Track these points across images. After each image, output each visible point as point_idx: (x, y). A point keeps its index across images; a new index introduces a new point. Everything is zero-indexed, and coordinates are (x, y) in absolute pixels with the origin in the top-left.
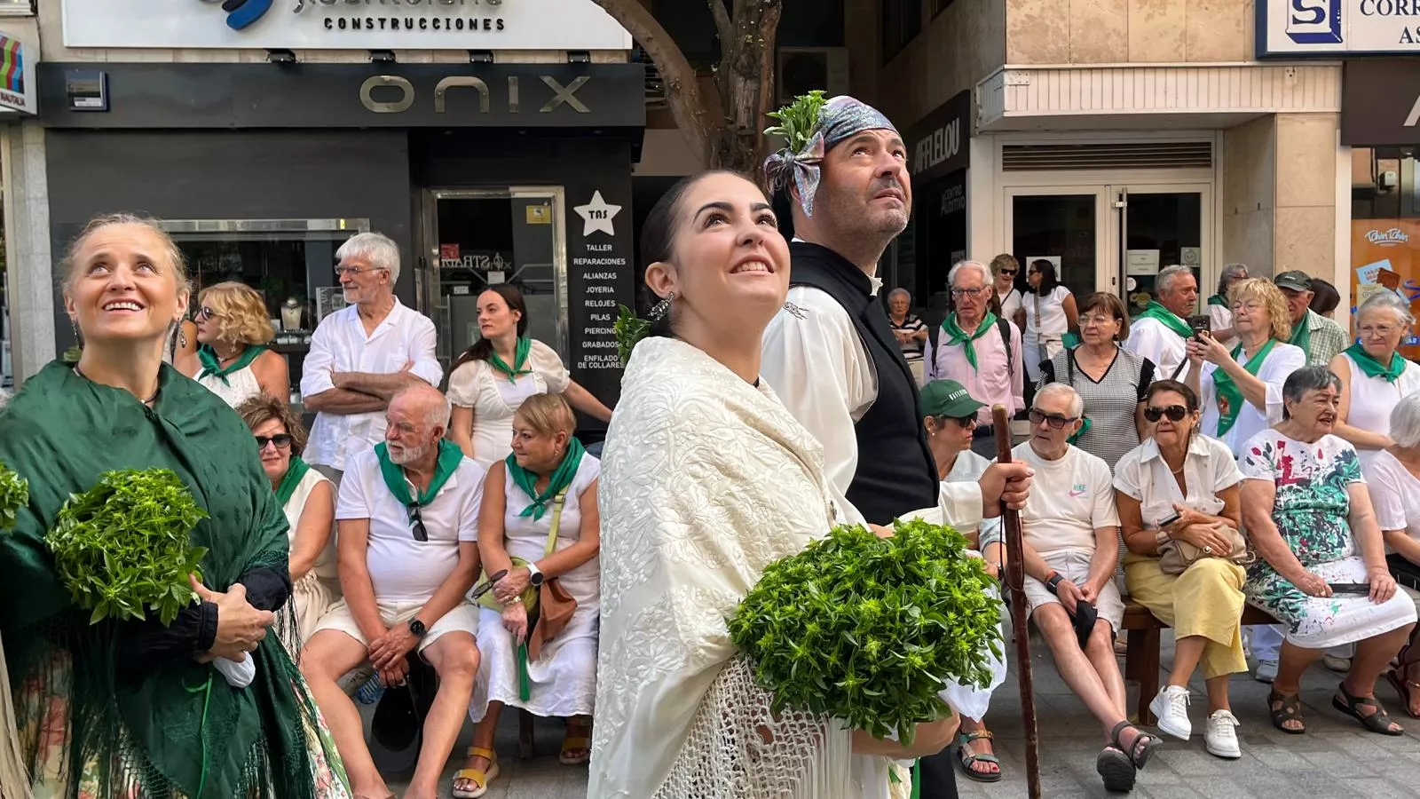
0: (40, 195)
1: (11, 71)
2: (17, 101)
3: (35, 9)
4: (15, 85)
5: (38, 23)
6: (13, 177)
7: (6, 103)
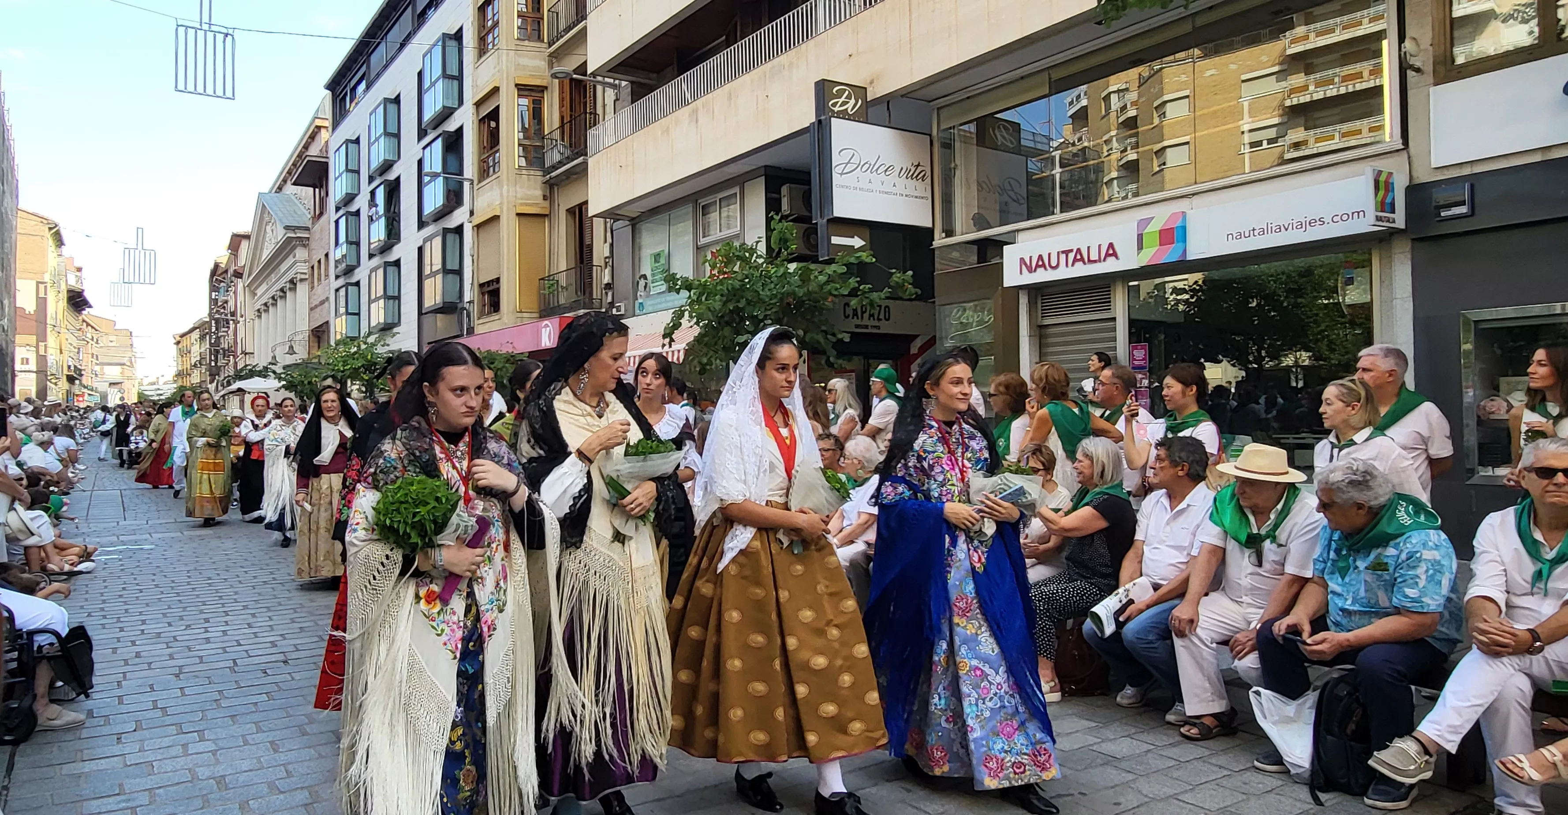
2: (1389, 221)
3: (1406, 142)
6: (1382, 281)
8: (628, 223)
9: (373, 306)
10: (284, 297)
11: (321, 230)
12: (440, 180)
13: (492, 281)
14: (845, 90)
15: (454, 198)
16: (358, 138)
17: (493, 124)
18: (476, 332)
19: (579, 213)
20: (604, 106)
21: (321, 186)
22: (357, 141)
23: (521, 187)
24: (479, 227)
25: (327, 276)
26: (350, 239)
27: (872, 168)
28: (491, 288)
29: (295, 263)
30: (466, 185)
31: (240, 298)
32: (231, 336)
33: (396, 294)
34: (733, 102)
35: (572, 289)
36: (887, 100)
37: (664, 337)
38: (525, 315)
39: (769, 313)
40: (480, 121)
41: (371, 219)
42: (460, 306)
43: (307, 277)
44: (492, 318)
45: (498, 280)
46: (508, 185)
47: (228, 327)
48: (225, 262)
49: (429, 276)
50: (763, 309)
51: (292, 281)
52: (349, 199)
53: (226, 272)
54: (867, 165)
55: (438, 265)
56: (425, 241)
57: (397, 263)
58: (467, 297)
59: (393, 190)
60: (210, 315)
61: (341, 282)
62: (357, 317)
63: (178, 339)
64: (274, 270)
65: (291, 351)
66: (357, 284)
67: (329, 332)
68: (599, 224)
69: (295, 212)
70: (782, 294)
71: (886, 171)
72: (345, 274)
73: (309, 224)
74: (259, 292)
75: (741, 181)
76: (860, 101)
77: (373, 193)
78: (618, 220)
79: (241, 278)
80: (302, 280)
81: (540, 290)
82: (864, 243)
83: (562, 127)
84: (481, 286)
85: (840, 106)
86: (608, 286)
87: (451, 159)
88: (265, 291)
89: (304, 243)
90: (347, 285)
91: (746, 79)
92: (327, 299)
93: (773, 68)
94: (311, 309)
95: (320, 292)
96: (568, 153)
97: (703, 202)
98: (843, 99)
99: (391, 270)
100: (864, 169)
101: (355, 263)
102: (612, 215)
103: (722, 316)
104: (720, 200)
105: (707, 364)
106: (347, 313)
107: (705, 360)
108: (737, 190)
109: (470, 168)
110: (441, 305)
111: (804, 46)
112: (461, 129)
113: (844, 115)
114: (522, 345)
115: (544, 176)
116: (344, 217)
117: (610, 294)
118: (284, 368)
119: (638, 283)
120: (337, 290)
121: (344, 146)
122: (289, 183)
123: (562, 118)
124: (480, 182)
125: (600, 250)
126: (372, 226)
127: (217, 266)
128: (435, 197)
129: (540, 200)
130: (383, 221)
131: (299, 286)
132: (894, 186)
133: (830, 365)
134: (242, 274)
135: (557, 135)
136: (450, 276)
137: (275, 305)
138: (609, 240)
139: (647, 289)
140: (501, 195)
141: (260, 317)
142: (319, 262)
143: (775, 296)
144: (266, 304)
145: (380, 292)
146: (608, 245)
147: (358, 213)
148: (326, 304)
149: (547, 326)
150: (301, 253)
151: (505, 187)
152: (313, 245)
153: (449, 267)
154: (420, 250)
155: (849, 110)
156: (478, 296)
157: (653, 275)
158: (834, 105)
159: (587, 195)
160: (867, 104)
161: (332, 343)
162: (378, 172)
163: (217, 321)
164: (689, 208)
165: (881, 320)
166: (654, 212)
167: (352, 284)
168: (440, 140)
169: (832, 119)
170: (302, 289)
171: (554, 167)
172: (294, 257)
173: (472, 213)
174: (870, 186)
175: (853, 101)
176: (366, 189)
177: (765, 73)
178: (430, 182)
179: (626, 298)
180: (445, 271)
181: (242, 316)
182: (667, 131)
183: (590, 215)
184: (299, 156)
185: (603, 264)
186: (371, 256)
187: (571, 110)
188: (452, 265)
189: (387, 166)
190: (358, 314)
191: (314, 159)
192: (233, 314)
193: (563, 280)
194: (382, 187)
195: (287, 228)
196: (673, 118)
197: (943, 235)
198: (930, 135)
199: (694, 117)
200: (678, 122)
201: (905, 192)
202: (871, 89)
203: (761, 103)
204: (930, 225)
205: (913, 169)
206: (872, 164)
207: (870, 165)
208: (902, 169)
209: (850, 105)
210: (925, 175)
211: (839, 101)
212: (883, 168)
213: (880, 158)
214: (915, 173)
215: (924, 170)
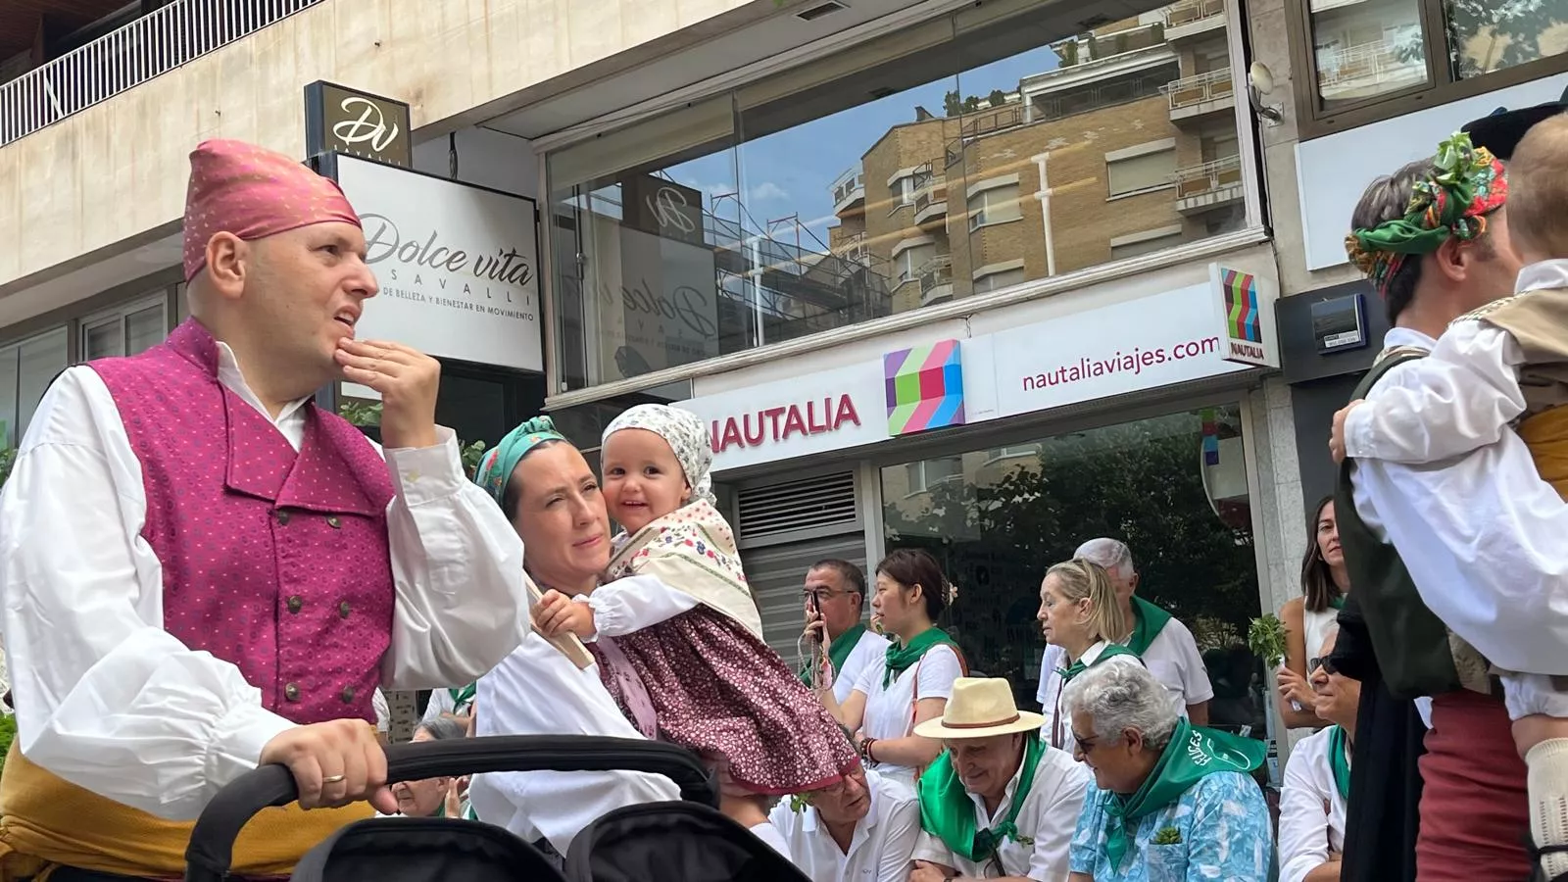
0: (1290, 479)
1: (1243, 314)
2: (1252, 354)
3: (1270, 232)
4: (1249, 332)
5: (1275, 250)
6: (1258, 458)
7: (1240, 357)
14: (366, 105)
27: (420, 255)
34: (148, 123)
36: (450, 130)
54: (410, 250)
71: (449, 261)
75: (172, 281)
76: (396, 130)
85: (355, 135)
91: (176, 79)
93: (229, 59)
97: (92, 321)
98: (357, 124)
100: (405, 256)
104: (127, 319)
108: (162, 299)
111: (289, 22)
113: (362, 152)
132: (467, 289)
155: (374, 144)
158: (345, 131)
160: (409, 137)
164: (60, 336)
169: (339, 157)
174: (416, 288)
175: (381, 128)
177: (213, 68)
182: (8, 174)
196: (24, 149)
197: (565, 386)
198: (534, 201)
199: (69, 149)
200: (33, 158)
201: (488, 304)
202: (418, 107)
203: (205, 128)
204: (539, 368)
205: (503, 261)
206: (423, 246)
207: (418, 248)
208: (481, 259)
209: (375, 135)
210: (525, 273)
211: (353, 126)
212: (442, 257)
213: (435, 235)
214: (507, 268)
215: (523, 265)
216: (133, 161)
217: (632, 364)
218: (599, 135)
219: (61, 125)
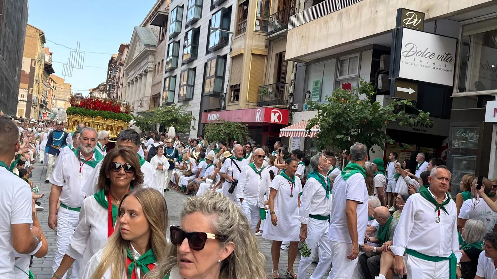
8: (304, 64)
9: (182, 88)
10: (141, 78)
11: (161, 49)
12: (218, 32)
13: (237, 85)
14: (413, 14)
15: (224, 40)
16: (183, 5)
17: (245, 7)
18: (226, 109)
19: (281, 56)
20: (299, 4)
21: (164, 26)
22: (182, 7)
23: (255, 41)
24: (233, 58)
25: (162, 71)
26: (174, 55)
27: (423, 54)
28: (236, 88)
29: (148, 62)
30: (230, 35)
31: (121, 76)
32: (115, 94)
33: (193, 84)
34: (359, 12)
35: (274, 93)
36: (435, 20)
37: (307, 129)
38: (250, 104)
39: (354, 126)
40: (239, 5)
41: (185, 46)
42: (221, 94)
43: (152, 70)
44: (234, 104)
45: (240, 84)
46: (249, 39)
47: (115, 89)
48: (116, 57)
49: (208, 78)
50: (351, 124)
51: (145, 71)
52: (176, 35)
53: (116, 62)
54: (420, 53)
55: (213, 73)
56: (208, 60)
57: (195, 69)
58: (225, 92)
59: (196, 33)
60: (107, 81)
61: (168, 75)
62: (173, 93)
63: (92, 91)
64: (137, 65)
65: (141, 105)
66: (175, 77)
67: (160, 98)
68: (290, 64)
69: (151, 38)
70: (361, 118)
71: (430, 56)
72: (170, 71)
73: (156, 44)
74: (130, 74)
75: (361, 50)
76: (420, 20)
77: (187, 33)
78: (300, 62)
79: (123, 66)
80: (150, 71)
81: (258, 93)
82: (415, 92)
83: (278, 13)
84: (231, 87)
85: (409, 22)
86: (291, 94)
87: (225, 21)
88: (133, 74)
89: (153, 53)
90: (170, 77)
92: (161, 82)
94: (153, 86)
95: (158, 78)
96: (280, 26)
97: (342, 58)
98: (410, 19)
99: (191, 72)
100: (418, 55)
101: (175, 66)
102: (296, 60)
103: (333, 124)
104: (350, 58)
105: (324, 145)
106: (169, 90)
107: (324, 143)
108: (358, 55)
109: (233, 29)
110: (212, 93)
112: (231, 7)
113: (410, 27)
114: (247, 119)
115: (267, 36)
116: (172, 44)
117: (292, 98)
118: (138, 113)
119: (306, 94)
120: (165, 79)
121: (176, 8)
122: (149, 23)
123: (279, 8)
124: (236, 35)
125: (290, 76)
126: (185, 50)
127: (112, 58)
128: (215, 40)
129: (264, 48)
130: (190, 47)
131: (148, 74)
133: (402, 146)
134: (123, 65)
135: (275, 16)
136: (218, 79)
137: (136, 81)
138: (295, 71)
139: (310, 98)
140: (245, 43)
141: (129, 86)
142: (159, 63)
143: (358, 118)
144: (132, 80)
145: (185, 83)
146: (293, 74)
147: (179, 42)
148: (160, 84)
149: (259, 111)
150: (151, 58)
151: (247, 40)
152: (157, 55)
153: (218, 75)
154: (206, 64)
155: (414, 24)
156: (230, 91)
157: (314, 92)
158: (406, 21)
159: (286, 49)
160: (424, 21)
161: (161, 105)
162: (190, 24)
163: (110, 85)
164: (334, 60)
165: (427, 127)
166: (318, 60)
167: (173, 77)
168: (220, 11)
169: (404, 28)
170: (150, 76)
171: (272, 32)
172: (148, 59)
173: (231, 49)
174: (421, 63)
175: (416, 20)
176: (184, 31)
178: (213, 32)
179: (299, 102)
180: (216, 76)
181: (121, 85)
182: (326, 22)
183: (286, 59)
184: (156, 10)
185: (290, 83)
186: (183, 64)
187: (284, 4)
188: (220, 74)
189: (195, 21)
190: (174, 91)
191: (161, 13)
192: (117, 83)
193: (271, 89)
194: (191, 31)
195: (146, 45)
196: (330, 16)
197: (458, 91)
198: (457, 39)
199: (340, 17)
200: (332, 18)
201: (439, 67)
202: (427, 14)
203: (373, 14)
204: (452, 85)
205: (445, 56)
206: (423, 52)
207: (422, 52)
208: (439, 55)
209: (415, 22)
210: (452, 59)
211: (408, 20)
212: (428, 55)
213: (427, 49)
214: (446, 58)
215: (450, 57)
216: (355, 21)
217: (479, 86)
218: (479, 22)
219: (339, 11)
